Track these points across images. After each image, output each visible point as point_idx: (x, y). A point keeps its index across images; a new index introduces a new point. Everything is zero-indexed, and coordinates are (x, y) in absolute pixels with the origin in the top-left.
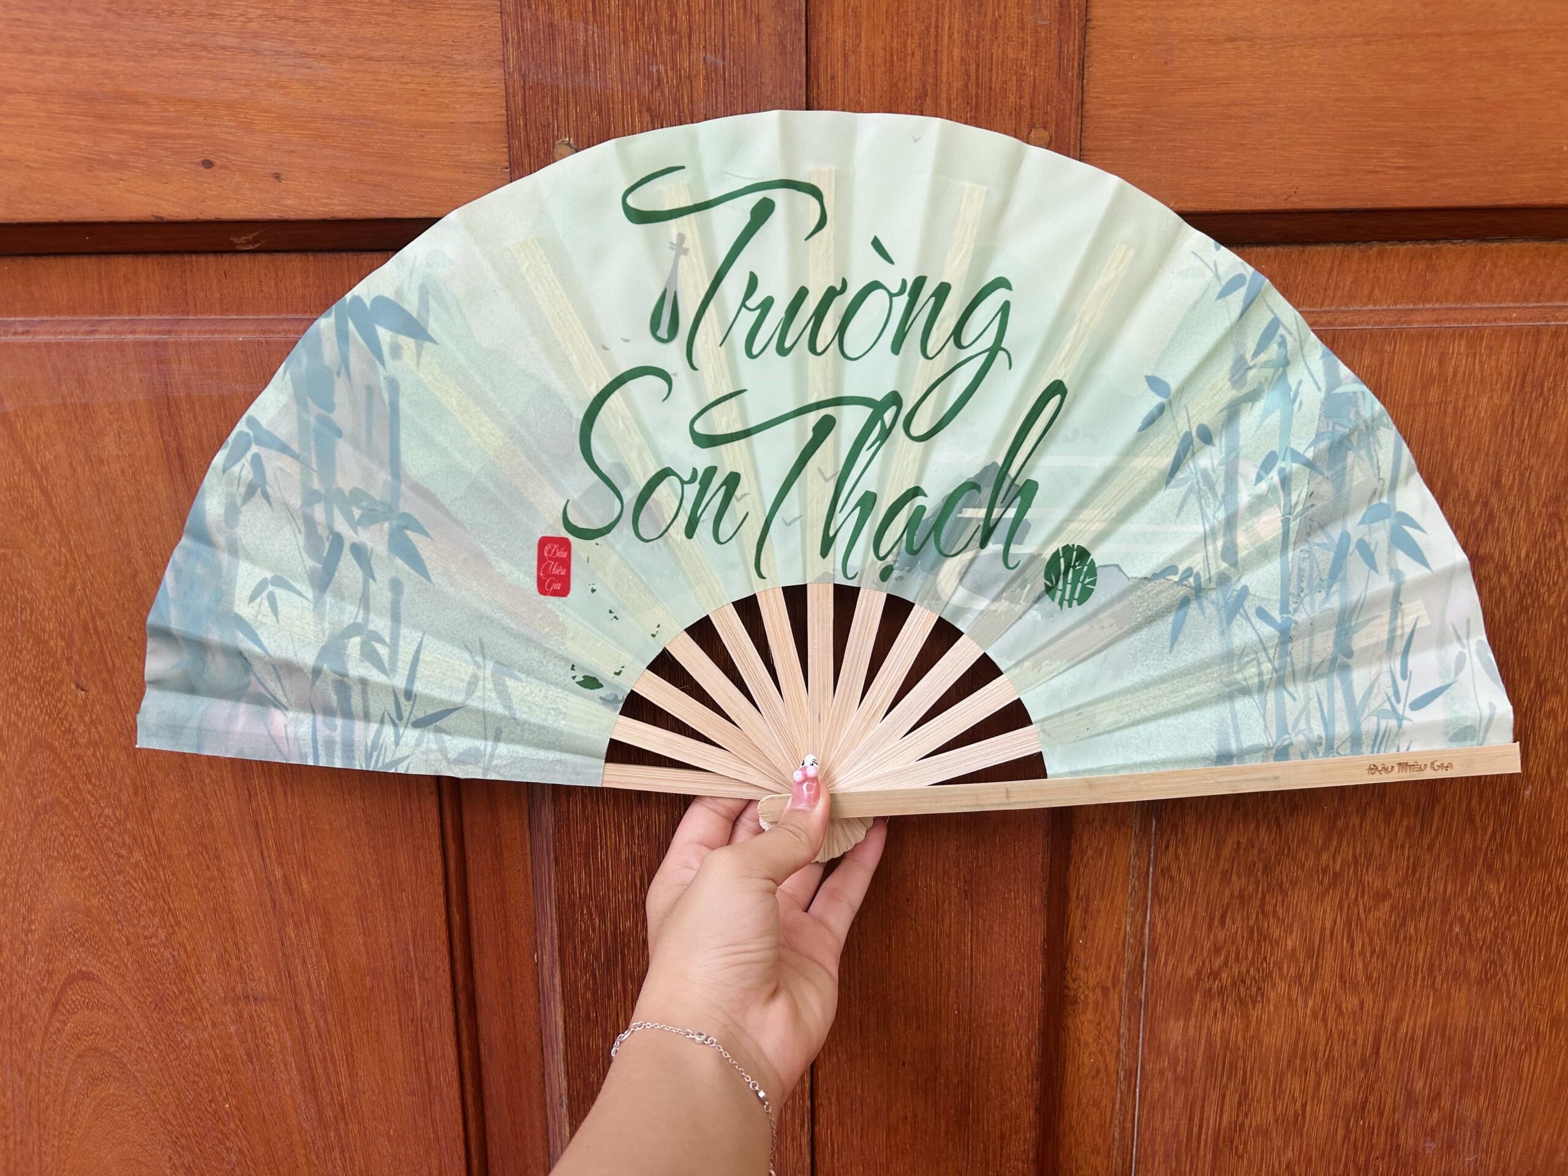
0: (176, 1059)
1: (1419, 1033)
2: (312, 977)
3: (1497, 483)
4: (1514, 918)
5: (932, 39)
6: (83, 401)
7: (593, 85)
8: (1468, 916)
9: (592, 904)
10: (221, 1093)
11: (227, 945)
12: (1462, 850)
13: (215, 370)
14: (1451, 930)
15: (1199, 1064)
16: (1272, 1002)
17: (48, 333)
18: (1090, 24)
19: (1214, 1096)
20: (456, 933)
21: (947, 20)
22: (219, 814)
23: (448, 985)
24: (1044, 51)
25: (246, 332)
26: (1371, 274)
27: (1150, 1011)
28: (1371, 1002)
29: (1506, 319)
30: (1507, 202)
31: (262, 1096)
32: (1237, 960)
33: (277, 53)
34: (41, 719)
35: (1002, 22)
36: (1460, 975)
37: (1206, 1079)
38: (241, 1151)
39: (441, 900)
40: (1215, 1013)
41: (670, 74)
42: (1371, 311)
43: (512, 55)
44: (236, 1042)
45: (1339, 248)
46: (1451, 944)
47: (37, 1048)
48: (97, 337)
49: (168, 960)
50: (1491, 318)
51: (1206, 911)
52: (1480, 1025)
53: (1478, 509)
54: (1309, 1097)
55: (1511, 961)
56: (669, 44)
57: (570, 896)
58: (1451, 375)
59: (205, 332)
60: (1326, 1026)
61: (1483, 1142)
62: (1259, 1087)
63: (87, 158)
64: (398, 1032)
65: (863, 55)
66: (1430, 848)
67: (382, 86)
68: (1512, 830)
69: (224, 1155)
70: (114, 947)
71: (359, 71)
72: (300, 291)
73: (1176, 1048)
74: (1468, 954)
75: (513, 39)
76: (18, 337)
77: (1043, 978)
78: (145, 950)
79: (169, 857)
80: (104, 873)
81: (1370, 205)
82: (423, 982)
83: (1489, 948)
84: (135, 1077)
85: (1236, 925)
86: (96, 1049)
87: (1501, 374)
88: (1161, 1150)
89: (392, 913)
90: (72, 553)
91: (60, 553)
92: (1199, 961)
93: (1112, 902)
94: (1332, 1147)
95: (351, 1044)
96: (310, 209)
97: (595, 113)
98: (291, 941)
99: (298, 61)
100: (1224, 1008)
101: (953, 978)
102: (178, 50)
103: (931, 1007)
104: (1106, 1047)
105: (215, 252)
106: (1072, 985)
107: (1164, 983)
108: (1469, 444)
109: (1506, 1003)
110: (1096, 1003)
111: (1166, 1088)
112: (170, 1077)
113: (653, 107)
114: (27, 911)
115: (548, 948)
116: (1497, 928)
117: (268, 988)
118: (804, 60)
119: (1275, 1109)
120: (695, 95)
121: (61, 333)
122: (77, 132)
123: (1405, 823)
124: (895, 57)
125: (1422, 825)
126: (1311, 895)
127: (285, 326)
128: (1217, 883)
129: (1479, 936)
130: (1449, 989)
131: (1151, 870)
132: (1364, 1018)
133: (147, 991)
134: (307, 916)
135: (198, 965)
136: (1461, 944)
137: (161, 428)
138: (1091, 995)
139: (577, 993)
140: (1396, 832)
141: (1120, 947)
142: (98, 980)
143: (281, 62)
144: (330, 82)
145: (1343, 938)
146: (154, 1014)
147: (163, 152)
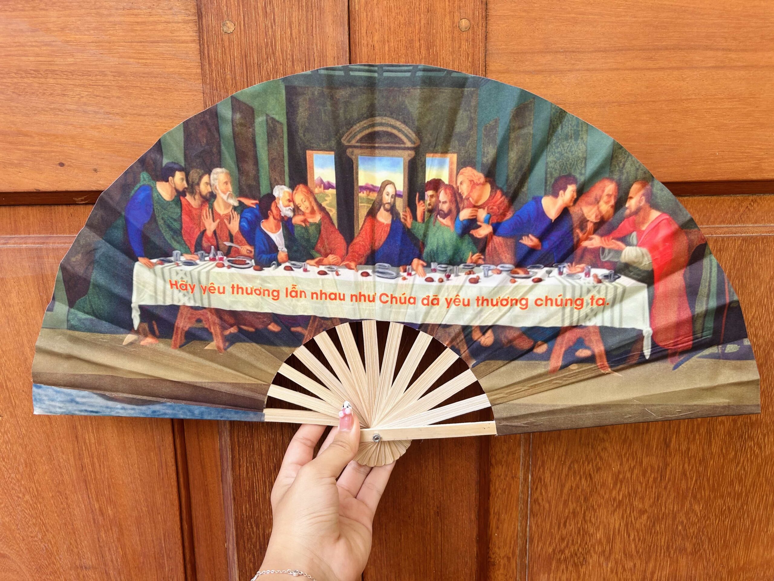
2: (114, 557)
4: (708, 522)
6: (1, 276)
8: (685, 521)
9: (252, 520)
11: (71, 541)
12: (681, 489)
14: (677, 528)
16: (591, 565)
20: (186, 533)
22: (67, 477)
23: (182, 561)
27: (531, 570)
28: (639, 564)
32: (573, 544)
33: (95, 112)
36: (683, 550)
39: (178, 518)
40: (563, 571)
46: (677, 535)
48: (8, 246)
49: (43, 549)
51: (557, 520)
52: (693, 575)
55: (707, 543)
57: (241, 516)
59: (61, 243)
60: (617, 576)
63: (3, 162)
66: (665, 488)
67: (146, 128)
68: (705, 479)
70: (16, 541)
71: (135, 121)
74: (686, 540)
77: (477, 554)
78: (31, 543)
79: (43, 498)
80: (11, 506)
82: (169, 559)
83: (696, 537)
85: (572, 527)
89: (153, 525)
92: (554, 545)
93: (511, 515)
98: (103, 539)
99: (107, 116)
100: (567, 568)
101: (432, 555)
102: (47, 111)
103: (422, 569)
105: (67, 204)
106: (492, 556)
107: (537, 556)
109: (705, 564)
110: (505, 565)
115: (231, 541)
116: (699, 527)
117: (92, 562)
123: (653, 476)
125: (661, 477)
126: (608, 511)
128: (562, 507)
129: (691, 531)
130: (677, 557)
131: (529, 500)
132: (636, 572)
133: (33, 563)
134: (111, 527)
135: (57, 551)
136: (682, 535)
137: (39, 289)
138: (502, 561)
139: (245, 565)
140: (649, 480)
141: (515, 537)
142: (9, 558)
143: (97, 116)
144: (121, 126)
145: (624, 533)
146: (37, 575)
147: (40, 159)
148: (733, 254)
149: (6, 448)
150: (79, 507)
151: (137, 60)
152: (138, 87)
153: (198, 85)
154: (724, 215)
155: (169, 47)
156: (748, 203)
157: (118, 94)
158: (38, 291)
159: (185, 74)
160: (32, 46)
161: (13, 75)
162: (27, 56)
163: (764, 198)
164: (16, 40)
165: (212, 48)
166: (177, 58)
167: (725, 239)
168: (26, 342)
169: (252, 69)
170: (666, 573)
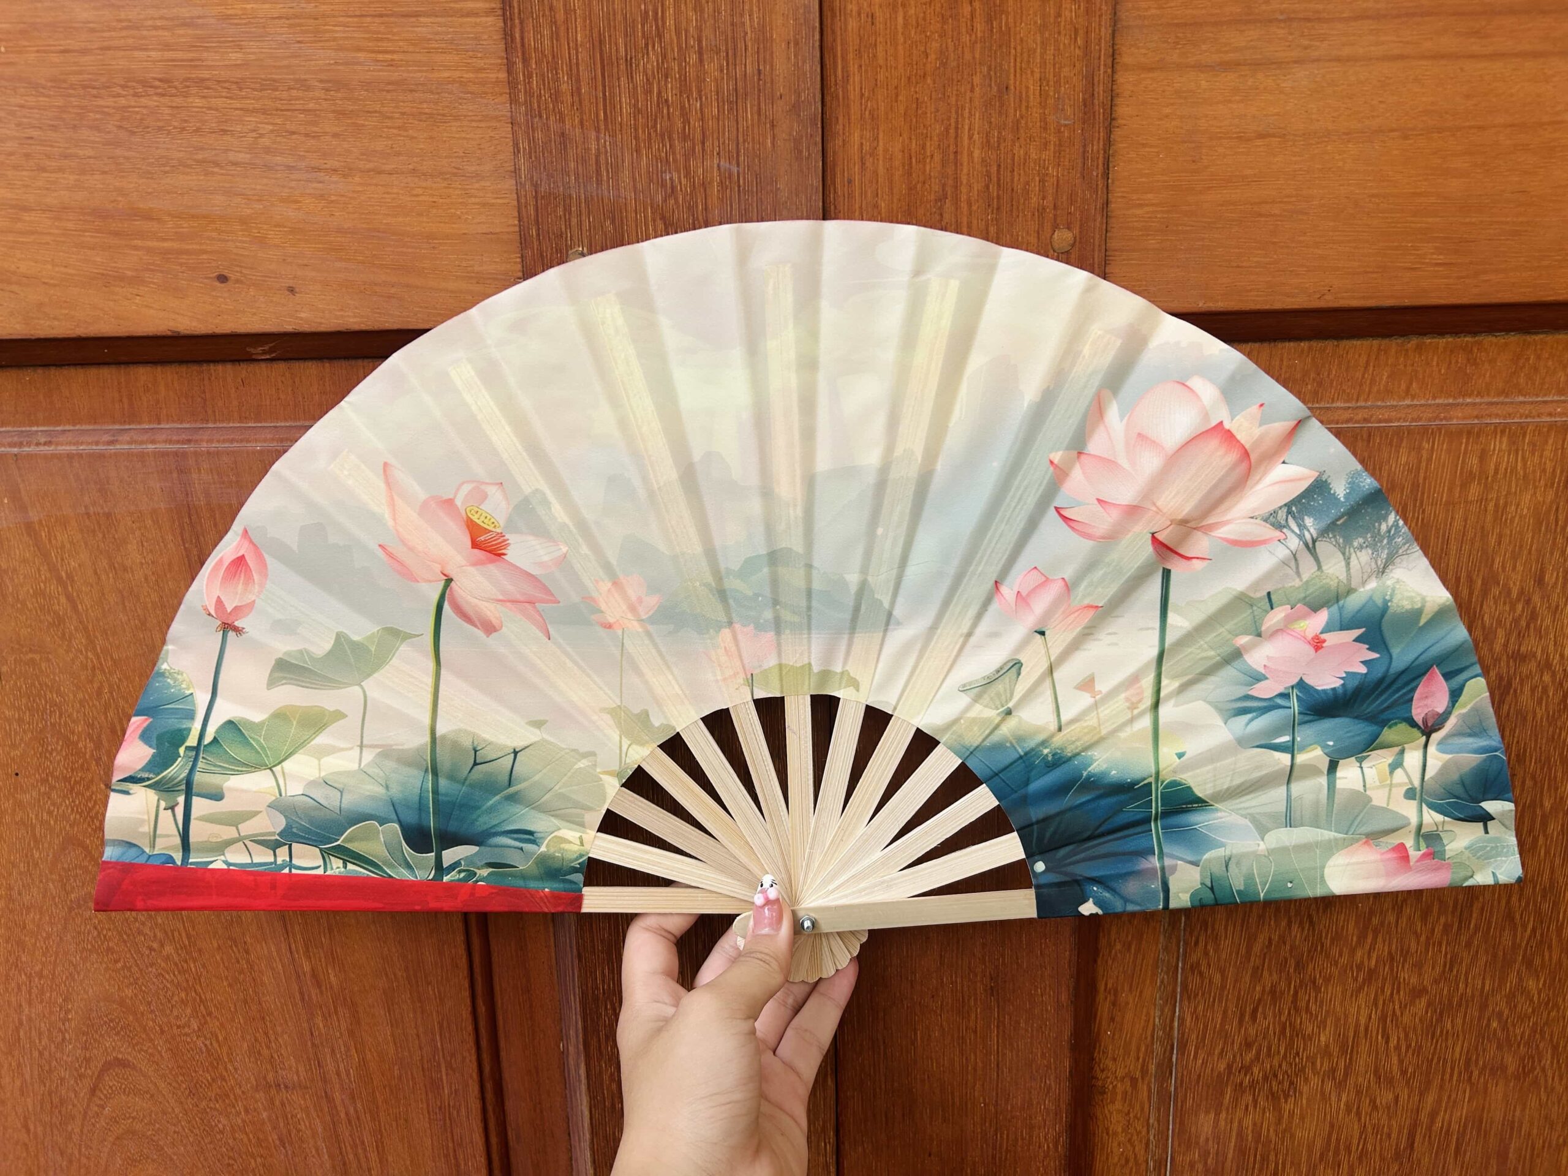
0: (211, 1143)
1: (1455, 1127)
2: (342, 1066)
3: (1540, 581)
4: (1553, 1014)
5: (952, 140)
6: (106, 510)
7: (606, 193)
8: (1506, 1012)
11: (258, 1035)
12: (1501, 947)
13: (234, 479)
14: (1488, 1025)
15: (1230, 1156)
16: (1304, 1096)
17: (70, 443)
18: (1114, 123)
20: (482, 1023)
21: (967, 121)
23: (475, 1075)
24: (1068, 151)
25: (265, 440)
26: (1409, 369)
27: (1179, 1104)
28: (1406, 1097)
29: (1550, 415)
30: (1551, 298)
32: (1269, 1055)
33: (290, 168)
34: (72, 818)
35: (1023, 122)
36: (1498, 1070)
39: (466, 994)
40: (1247, 1109)
41: (684, 181)
42: (1409, 406)
43: (524, 166)
44: (268, 1127)
45: (1376, 343)
46: (1488, 1038)
47: (77, 1130)
48: (118, 447)
49: (201, 1049)
50: (1534, 413)
51: (1237, 1007)
52: (1516, 1120)
53: (1519, 607)
55: (1550, 1056)
56: (682, 152)
57: (593, 992)
58: (1491, 473)
59: (224, 441)
60: (1359, 1120)
63: (103, 274)
64: (427, 1120)
65: (881, 158)
66: (1469, 945)
67: (394, 199)
68: (1553, 927)
70: (148, 1035)
71: (370, 185)
72: (316, 398)
73: (1207, 1140)
74: (1506, 1048)
75: (524, 149)
76: (42, 448)
77: (1071, 1071)
78: (178, 1039)
79: (200, 950)
80: (137, 965)
81: (1407, 302)
82: (450, 1072)
83: (1527, 1043)
84: (171, 1159)
85: (1268, 1020)
86: (134, 1133)
87: (1544, 471)
89: (418, 1005)
90: (98, 658)
91: (87, 658)
92: (1230, 1056)
93: (1140, 995)
95: (381, 1131)
96: (323, 321)
97: (608, 223)
98: (320, 1032)
99: (312, 175)
100: (1255, 1102)
101: (979, 1072)
102: (190, 166)
103: (957, 1100)
104: (1135, 1137)
105: (236, 361)
106: (1100, 1075)
107: (1194, 1077)
108: (1510, 542)
109: (1544, 1097)
110: (1125, 1093)
112: (206, 1160)
113: (667, 214)
114: (63, 1000)
115: (573, 1040)
116: (1534, 1024)
117: (299, 1077)
118: (821, 164)
120: (709, 202)
121: (82, 443)
122: (90, 248)
123: (1442, 920)
124: (914, 160)
125: (1460, 922)
126: (1344, 993)
128: (1248, 979)
129: (1517, 1031)
130: (1486, 1083)
131: (1180, 965)
132: (1399, 1112)
133: (181, 1078)
134: (335, 1008)
135: (230, 1054)
136: (1499, 1040)
137: (182, 537)
138: (1119, 1085)
139: (602, 1084)
140: (1433, 930)
141: (1149, 1039)
142: (134, 1068)
143: (293, 177)
144: (343, 196)
145: (1377, 1034)
146: (190, 1100)
147: (178, 267)
150: (272, 969)
151: (373, 55)
152: (376, 112)
153: (500, 106)
155: (440, 25)
157: (337, 130)
158: (180, 539)
159: (475, 83)
160: (156, 28)
161: (118, 90)
162: (146, 50)
164: (123, 16)
165: (529, 25)
166: (456, 50)
169: (615, 70)
170: (1461, 1115)
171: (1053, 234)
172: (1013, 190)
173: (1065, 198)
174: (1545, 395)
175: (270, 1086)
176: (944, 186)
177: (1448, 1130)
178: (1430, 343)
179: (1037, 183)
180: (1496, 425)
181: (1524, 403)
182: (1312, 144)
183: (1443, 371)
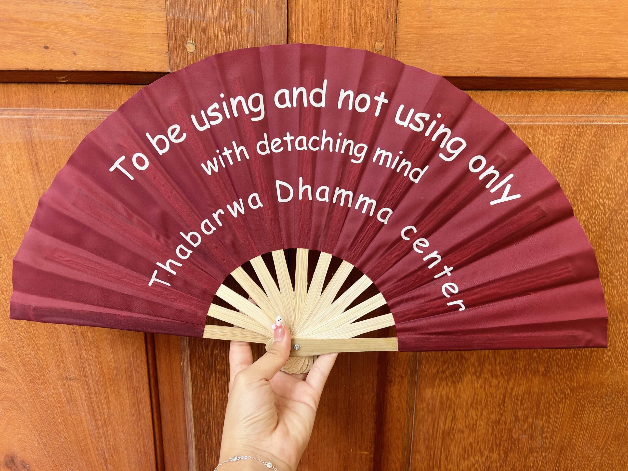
0: (39, 402)
1: (520, 394)
2: (93, 370)
5: (337, 5)
7: (202, 19)
9: (203, 343)
10: (57, 415)
11: (59, 358)
13: (51, 130)
14: (533, 355)
15: (437, 405)
16: (465, 382)
18: (399, 1)
19: (443, 418)
20: (149, 353)
23: (147, 374)
24: (381, 11)
25: (63, 116)
26: (508, 103)
27: (419, 385)
28: (502, 382)
29: (558, 121)
30: (559, 76)
31: (73, 416)
32: (452, 366)
33: (74, 3)
36: (536, 372)
37: (440, 411)
38: (65, 437)
40: (444, 387)
41: (233, 16)
42: (507, 117)
43: (169, 7)
44: (63, 395)
45: (496, 92)
46: (533, 360)
48: (3, 116)
49: (35, 364)
50: (553, 120)
52: (543, 391)
54: (479, 417)
55: (555, 367)
56: (232, 4)
58: (537, 143)
59: (47, 115)
60: (485, 391)
61: (544, 435)
62: (460, 414)
64: (127, 392)
65: (310, 10)
67: (117, 18)
69: (59, 439)
70: (13, 358)
71: (107, 11)
72: (85, 99)
73: (429, 399)
74: (539, 364)
77: (378, 372)
78: (26, 359)
80: (9, 329)
81: (507, 75)
82: (137, 373)
83: (547, 362)
84: (23, 409)
86: (8, 398)
87: (556, 143)
88: (422, 438)
89: (124, 346)
92: (438, 367)
94: (486, 437)
95: (108, 397)
96: (87, 66)
97: (203, 31)
98: (84, 357)
99: (83, 7)
100: (447, 384)
101: (343, 372)
102: (34, 1)
103: (335, 383)
104: (402, 399)
105: (51, 83)
106: (389, 375)
107: (424, 375)
109: (553, 383)
110: (399, 382)
111: (425, 414)
112: (37, 409)
113: (226, 29)
115: (186, 360)
116: (550, 354)
118: (286, 12)
119: (465, 422)
120: (243, 24)
124: (322, 12)
127: (79, 113)
129: (544, 357)
130: (532, 377)
132: (500, 388)
133: (27, 375)
134: (90, 347)
135: (47, 366)
136: (537, 361)
137: (29, 153)
138: (397, 379)
139: (197, 378)
141: (408, 361)
142: (7, 371)
143: (75, 6)
144: (95, 15)
145: (492, 358)
146: (30, 385)
147: (28, 42)
148: (590, 138)
149: (4, 283)
154: (585, 107)
156: (604, 98)
163: (617, 94)
167: (584, 126)
168: (19, 197)
170: (523, 389)
171: (375, 43)
172: (360, 25)
173: (380, 29)
174: (557, 115)
175: (63, 379)
176: (334, 22)
177: (517, 396)
178: (516, 93)
179: (370, 24)
180: (539, 125)
181: (549, 117)
182: (472, 13)
183: (520, 104)
